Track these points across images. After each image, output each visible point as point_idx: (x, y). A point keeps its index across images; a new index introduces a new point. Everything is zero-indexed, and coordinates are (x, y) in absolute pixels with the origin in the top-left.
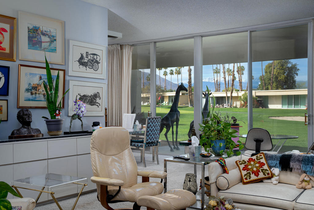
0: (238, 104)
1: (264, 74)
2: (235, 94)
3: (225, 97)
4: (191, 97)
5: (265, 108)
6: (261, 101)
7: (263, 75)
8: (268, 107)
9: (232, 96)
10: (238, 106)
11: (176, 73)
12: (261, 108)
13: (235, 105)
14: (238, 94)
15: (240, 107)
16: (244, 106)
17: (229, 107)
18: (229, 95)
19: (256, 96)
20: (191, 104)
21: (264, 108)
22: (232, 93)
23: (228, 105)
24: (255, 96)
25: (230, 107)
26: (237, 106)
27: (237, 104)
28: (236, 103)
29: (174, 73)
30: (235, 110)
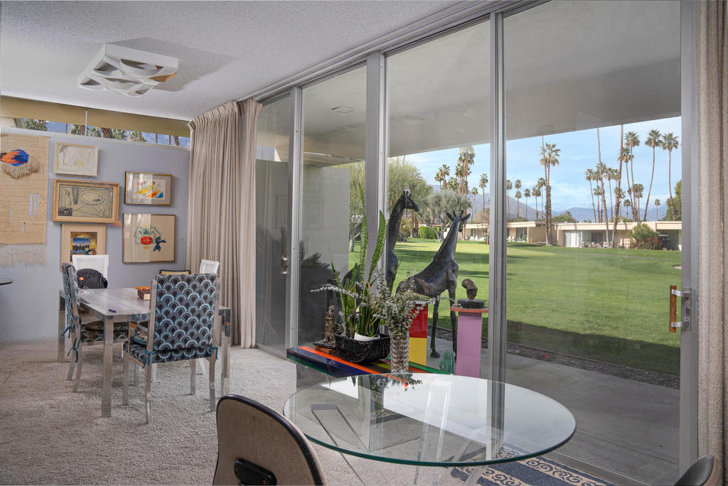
0: (627, 242)
1: (674, 196)
2: (621, 227)
3: (605, 231)
4: (549, 230)
5: (673, 250)
7: (671, 197)
8: (677, 248)
9: (616, 230)
10: (627, 246)
11: (533, 194)
12: (665, 250)
13: (621, 244)
14: (626, 227)
15: (630, 247)
16: (635, 246)
17: (611, 247)
18: (611, 227)
19: (657, 230)
20: (549, 241)
21: (671, 250)
22: (616, 224)
23: (610, 245)
24: (655, 231)
25: (613, 246)
26: (625, 246)
27: (625, 243)
28: (623, 241)
29: (531, 194)
30: (620, 252)
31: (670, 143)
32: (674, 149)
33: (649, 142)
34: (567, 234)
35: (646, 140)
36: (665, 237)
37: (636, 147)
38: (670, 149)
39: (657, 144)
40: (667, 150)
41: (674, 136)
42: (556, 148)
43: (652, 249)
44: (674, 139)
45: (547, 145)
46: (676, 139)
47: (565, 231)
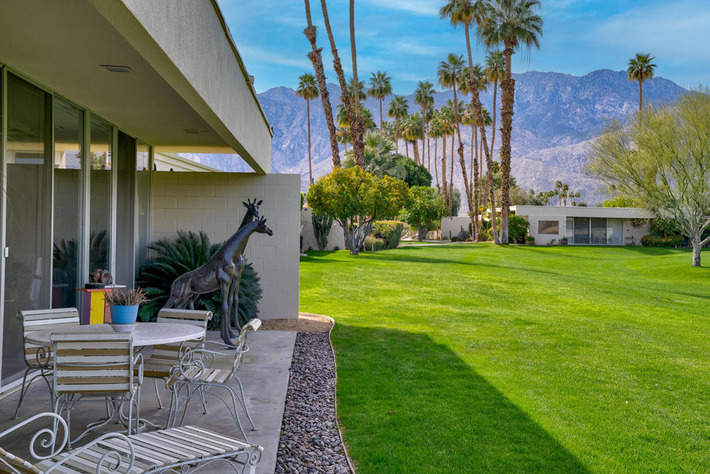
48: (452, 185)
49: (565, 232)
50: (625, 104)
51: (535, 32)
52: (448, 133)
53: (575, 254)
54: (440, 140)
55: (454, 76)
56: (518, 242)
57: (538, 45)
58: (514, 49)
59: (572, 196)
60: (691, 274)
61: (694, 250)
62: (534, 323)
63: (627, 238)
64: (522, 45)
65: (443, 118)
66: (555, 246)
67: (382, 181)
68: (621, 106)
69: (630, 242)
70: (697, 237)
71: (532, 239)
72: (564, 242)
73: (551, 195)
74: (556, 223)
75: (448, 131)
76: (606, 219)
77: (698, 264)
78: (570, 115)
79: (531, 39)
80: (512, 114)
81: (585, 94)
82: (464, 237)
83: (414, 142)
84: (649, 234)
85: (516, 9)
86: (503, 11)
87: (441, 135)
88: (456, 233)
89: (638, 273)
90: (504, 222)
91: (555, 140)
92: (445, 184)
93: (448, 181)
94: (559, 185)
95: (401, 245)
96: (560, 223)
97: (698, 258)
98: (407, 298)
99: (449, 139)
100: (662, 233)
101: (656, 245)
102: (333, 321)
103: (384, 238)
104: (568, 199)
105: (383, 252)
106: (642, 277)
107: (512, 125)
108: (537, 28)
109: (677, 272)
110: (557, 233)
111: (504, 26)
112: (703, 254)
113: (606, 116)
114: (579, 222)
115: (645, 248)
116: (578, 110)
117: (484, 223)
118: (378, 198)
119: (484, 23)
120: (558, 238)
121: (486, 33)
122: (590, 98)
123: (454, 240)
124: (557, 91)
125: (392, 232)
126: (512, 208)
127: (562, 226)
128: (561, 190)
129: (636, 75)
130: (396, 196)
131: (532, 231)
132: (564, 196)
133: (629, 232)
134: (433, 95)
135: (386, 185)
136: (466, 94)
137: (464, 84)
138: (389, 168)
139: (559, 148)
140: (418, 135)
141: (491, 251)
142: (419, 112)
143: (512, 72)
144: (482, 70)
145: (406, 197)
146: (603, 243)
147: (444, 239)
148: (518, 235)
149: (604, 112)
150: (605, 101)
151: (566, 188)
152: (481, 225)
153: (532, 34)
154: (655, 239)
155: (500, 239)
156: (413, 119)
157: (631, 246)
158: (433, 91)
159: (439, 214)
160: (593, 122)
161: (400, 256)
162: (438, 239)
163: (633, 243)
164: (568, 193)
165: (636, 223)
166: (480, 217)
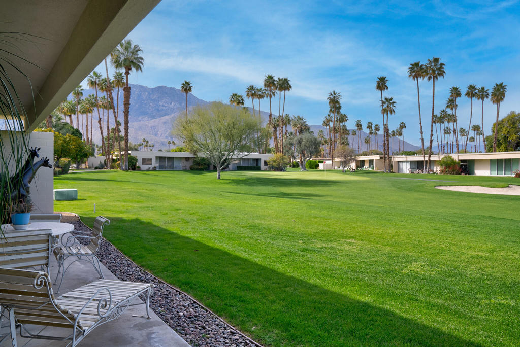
0: (439, 169)
2: (433, 158)
3: (422, 161)
5: (469, 174)
6: (465, 166)
8: (474, 173)
9: (430, 160)
10: (439, 172)
12: (463, 175)
13: (435, 170)
14: (439, 158)
15: (441, 173)
17: (426, 173)
18: (427, 159)
19: (459, 160)
21: (467, 175)
22: (430, 156)
23: (426, 171)
24: (457, 160)
25: (428, 172)
27: (437, 170)
28: (436, 168)
31: (482, 95)
32: (485, 99)
33: (467, 94)
34: (401, 164)
35: (466, 92)
36: (464, 165)
37: (458, 98)
38: (483, 99)
39: (473, 96)
40: (481, 100)
41: (486, 89)
42: (393, 101)
43: (453, 174)
44: (486, 92)
45: (386, 99)
46: (488, 92)
47: (399, 162)
48: (92, 139)
49: (155, 164)
50: (173, 103)
51: (141, 65)
52: (90, 112)
53: (162, 175)
54: (85, 115)
55: (96, 83)
56: (132, 169)
57: (141, 70)
58: (130, 71)
59: (150, 146)
60: (217, 182)
61: (218, 172)
62: (181, 209)
63: (183, 167)
64: (134, 70)
65: (87, 104)
66: (151, 171)
67: (65, 137)
68: (171, 103)
69: (185, 168)
70: (219, 166)
71: (139, 168)
72: (155, 169)
73: (140, 146)
74: (151, 159)
75: (90, 111)
76: (173, 158)
77: (219, 178)
78: (147, 106)
79: (138, 68)
80: (129, 104)
81: (155, 97)
82: (101, 167)
83: (70, 116)
84: (192, 164)
85: (131, 52)
86: (124, 53)
87: (86, 113)
88: (97, 165)
89: (195, 183)
90: (126, 159)
91: (140, 118)
92: (88, 139)
93: (90, 137)
94: (144, 140)
95: (69, 172)
96: (153, 160)
97: (220, 175)
98: (105, 200)
99: (90, 115)
100: (198, 164)
101: (197, 170)
102: (77, 215)
103: (62, 168)
104: (148, 147)
105: (62, 175)
106: (197, 185)
107: (129, 110)
108: (142, 63)
109: (211, 182)
110: (151, 164)
111: (125, 60)
112: (222, 173)
113: (164, 108)
114: (160, 159)
115: (192, 171)
116: (151, 104)
117: (113, 160)
118: (63, 146)
119: (115, 57)
120: (152, 167)
121: (115, 62)
122: (157, 99)
123: (96, 168)
124: (141, 94)
125: (66, 165)
126: (130, 152)
127: (154, 160)
128: (145, 143)
129: (185, 90)
130: (74, 145)
131: (139, 163)
132: (147, 146)
133: (183, 164)
134: (82, 92)
135: (68, 139)
136: (103, 92)
137: (102, 87)
138: (61, 129)
139: (142, 123)
140: (72, 112)
141: (119, 174)
142: (73, 99)
143: (129, 82)
144: (111, 81)
145: (79, 146)
146: (172, 169)
147: (90, 168)
148: (133, 166)
149: (163, 106)
150: (164, 101)
151: (148, 142)
152: (111, 161)
153: (139, 65)
154: (196, 167)
155: (124, 168)
156: (69, 103)
157: (185, 170)
158: (82, 89)
159: (88, 155)
160: (158, 110)
161: (76, 178)
162: (86, 168)
163: (186, 169)
164: (148, 144)
165: (187, 159)
166: (111, 156)
